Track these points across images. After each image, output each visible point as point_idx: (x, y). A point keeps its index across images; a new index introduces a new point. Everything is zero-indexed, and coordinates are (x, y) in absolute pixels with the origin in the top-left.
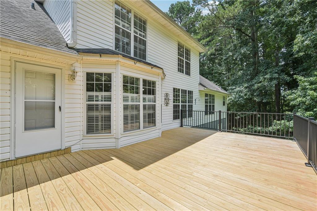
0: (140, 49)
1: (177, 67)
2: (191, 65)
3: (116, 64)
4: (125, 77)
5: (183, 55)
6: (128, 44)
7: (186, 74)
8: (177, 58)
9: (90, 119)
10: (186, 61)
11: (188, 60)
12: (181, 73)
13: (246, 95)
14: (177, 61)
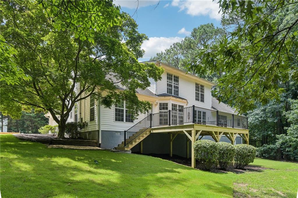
0: (176, 91)
1: (195, 98)
2: (205, 95)
3: (169, 99)
4: (172, 104)
5: (199, 90)
6: (171, 90)
7: (201, 101)
8: (195, 93)
9: (161, 120)
10: (201, 94)
11: (202, 93)
12: (198, 101)
13: (261, 117)
14: (195, 94)
